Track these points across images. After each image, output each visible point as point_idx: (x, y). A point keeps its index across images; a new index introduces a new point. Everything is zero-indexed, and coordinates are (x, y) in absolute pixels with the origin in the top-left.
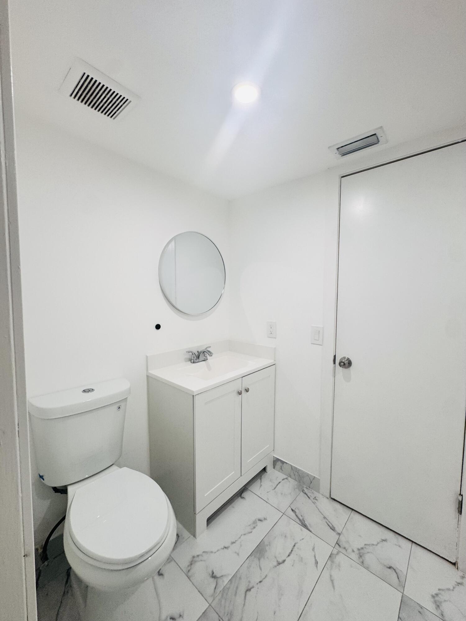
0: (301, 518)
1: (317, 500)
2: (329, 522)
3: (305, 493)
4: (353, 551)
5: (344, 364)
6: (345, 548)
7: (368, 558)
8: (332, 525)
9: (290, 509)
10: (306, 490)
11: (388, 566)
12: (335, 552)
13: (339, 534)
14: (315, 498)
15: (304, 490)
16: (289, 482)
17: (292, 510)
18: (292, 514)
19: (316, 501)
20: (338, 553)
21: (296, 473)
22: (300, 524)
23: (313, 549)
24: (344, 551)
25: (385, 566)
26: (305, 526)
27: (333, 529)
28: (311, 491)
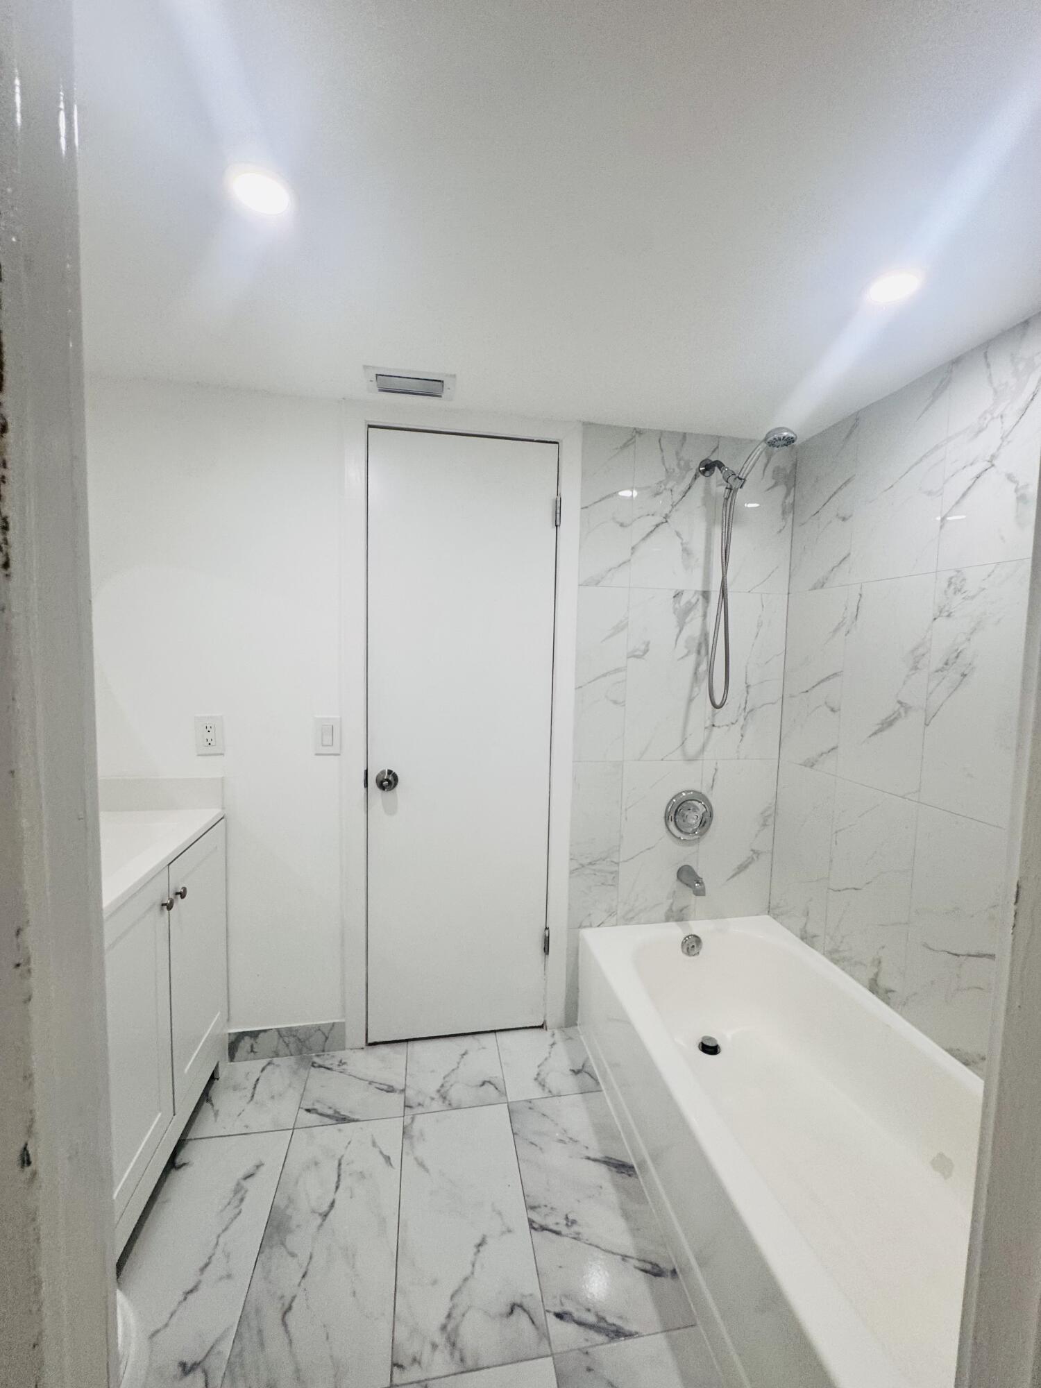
0: (330, 1112)
1: (345, 1063)
2: (381, 1084)
3: (320, 1066)
4: (433, 1099)
5: (390, 782)
6: (419, 1104)
7: (455, 1094)
8: (384, 1084)
9: (303, 1114)
10: (318, 1061)
11: (481, 1083)
12: (408, 1120)
13: (403, 1091)
14: (341, 1063)
15: (315, 1063)
16: (278, 1066)
17: (308, 1110)
18: (313, 1116)
19: (344, 1067)
20: (413, 1119)
21: (292, 1039)
22: (334, 1122)
23: (374, 1144)
24: (420, 1110)
25: (477, 1086)
26: (344, 1120)
27: (391, 1090)
28: (328, 1055)
